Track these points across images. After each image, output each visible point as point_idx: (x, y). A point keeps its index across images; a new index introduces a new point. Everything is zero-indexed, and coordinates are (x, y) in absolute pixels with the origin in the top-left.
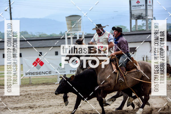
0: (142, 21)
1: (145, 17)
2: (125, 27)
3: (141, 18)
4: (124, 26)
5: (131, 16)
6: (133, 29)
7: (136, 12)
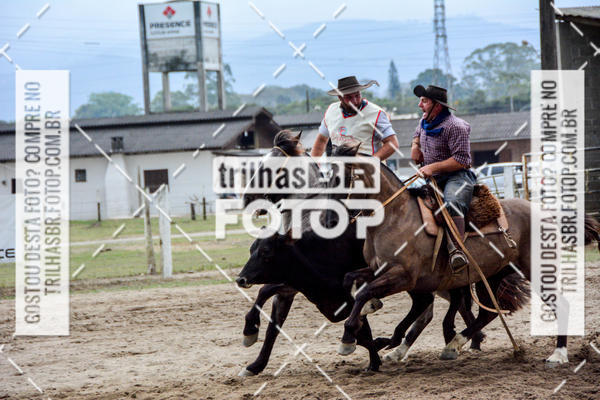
0: (187, 77)
1: (195, 63)
2: (127, 99)
3: (182, 67)
4: (123, 92)
5: (148, 59)
6: (155, 103)
7: (164, 48)
